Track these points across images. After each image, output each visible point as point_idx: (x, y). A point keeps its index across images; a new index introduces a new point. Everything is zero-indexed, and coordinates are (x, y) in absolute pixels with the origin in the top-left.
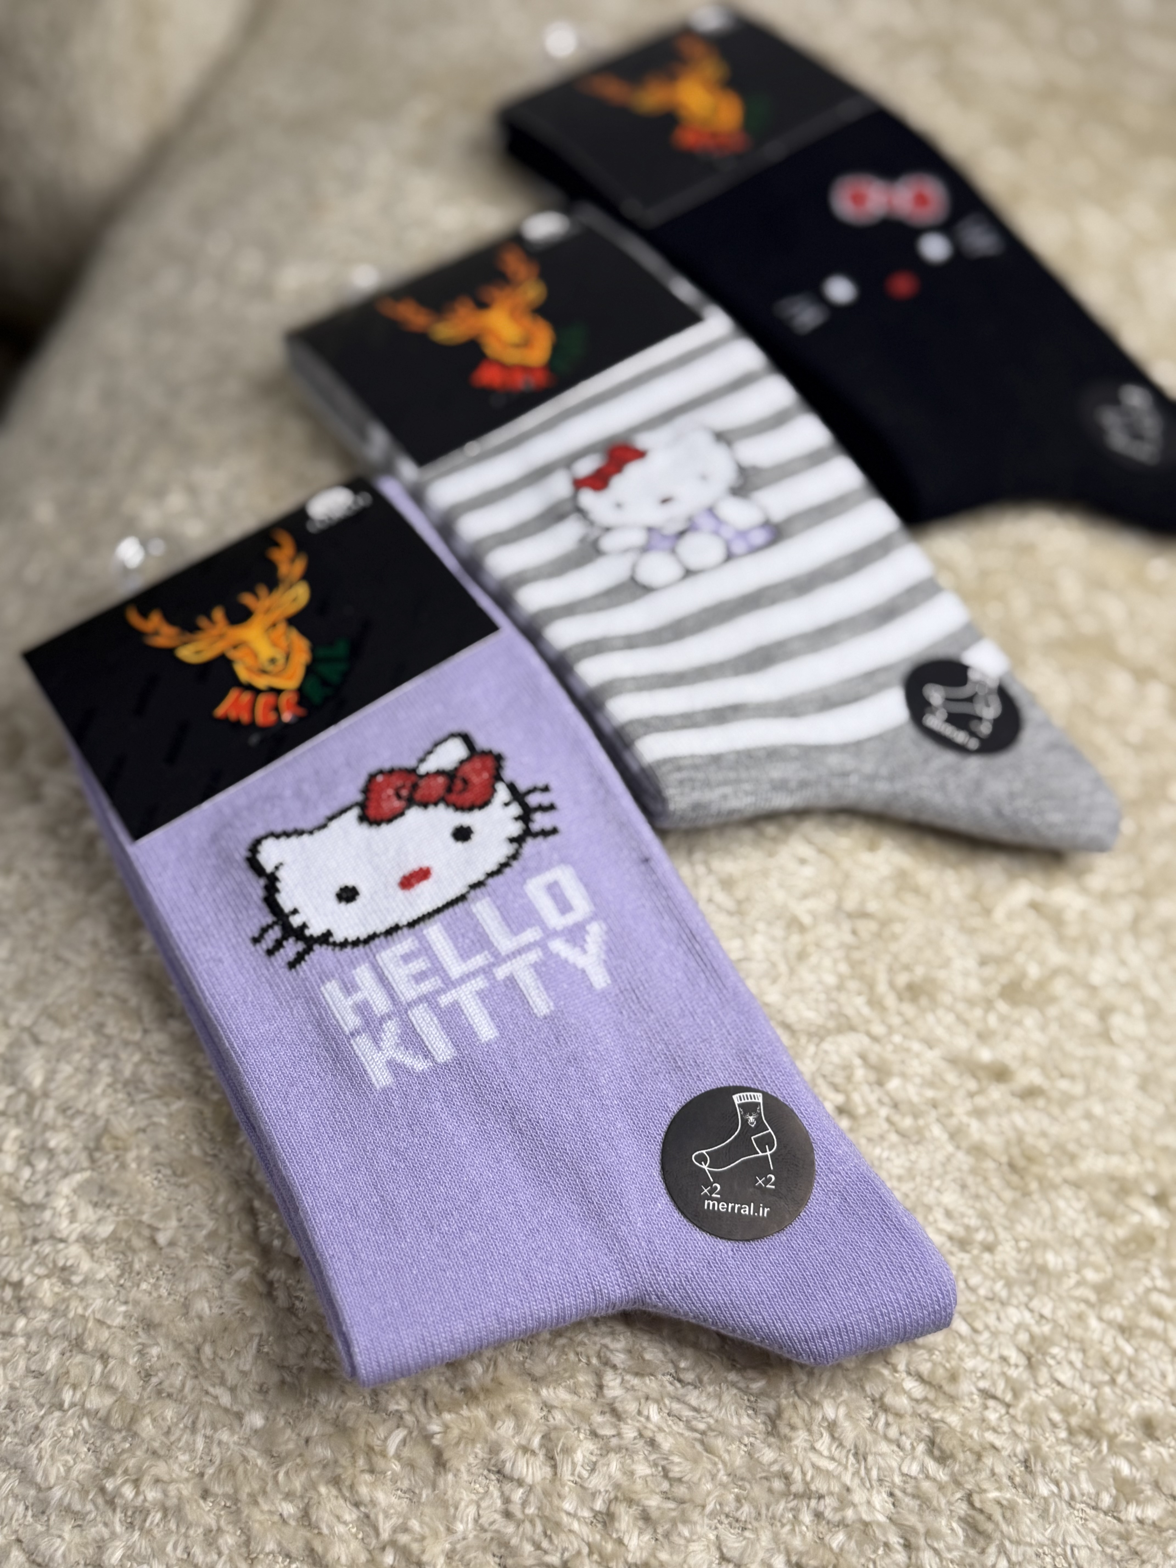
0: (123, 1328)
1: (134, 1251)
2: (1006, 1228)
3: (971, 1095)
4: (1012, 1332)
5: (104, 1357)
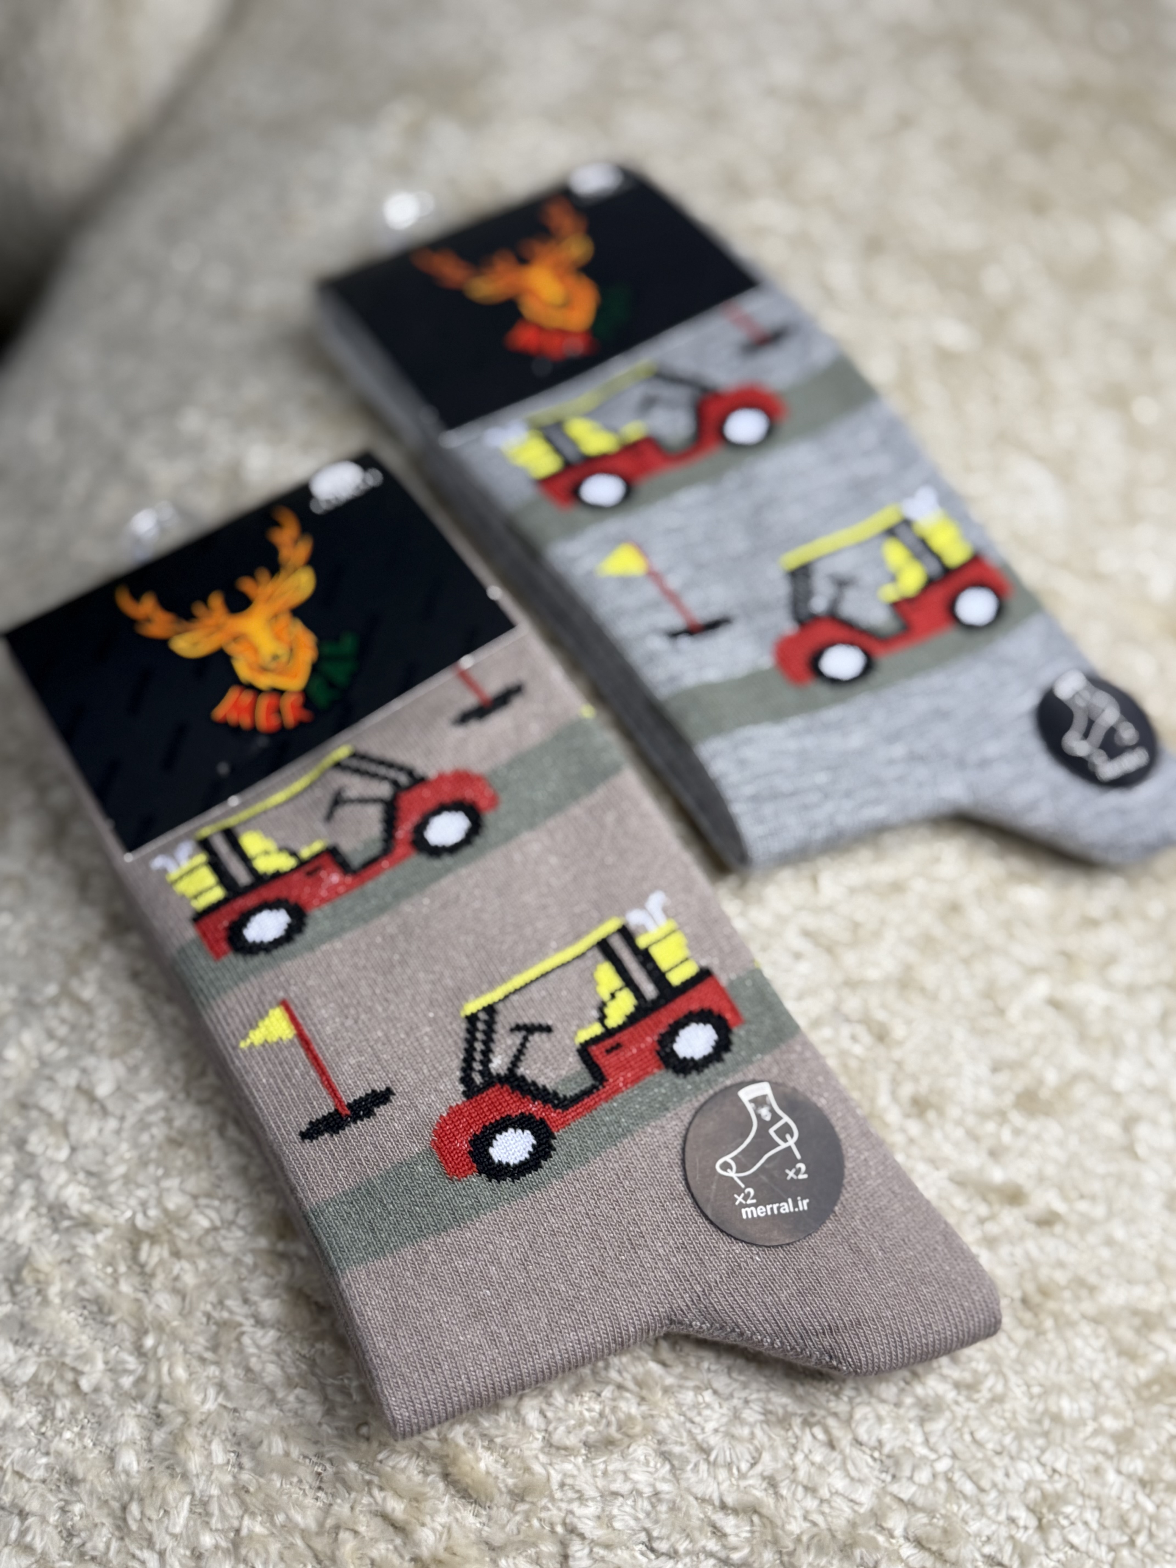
0: (44, 1481)
1: (57, 1397)
2: (1017, 1373)
3: (982, 1221)
4: (1022, 1490)
5: (23, 1515)
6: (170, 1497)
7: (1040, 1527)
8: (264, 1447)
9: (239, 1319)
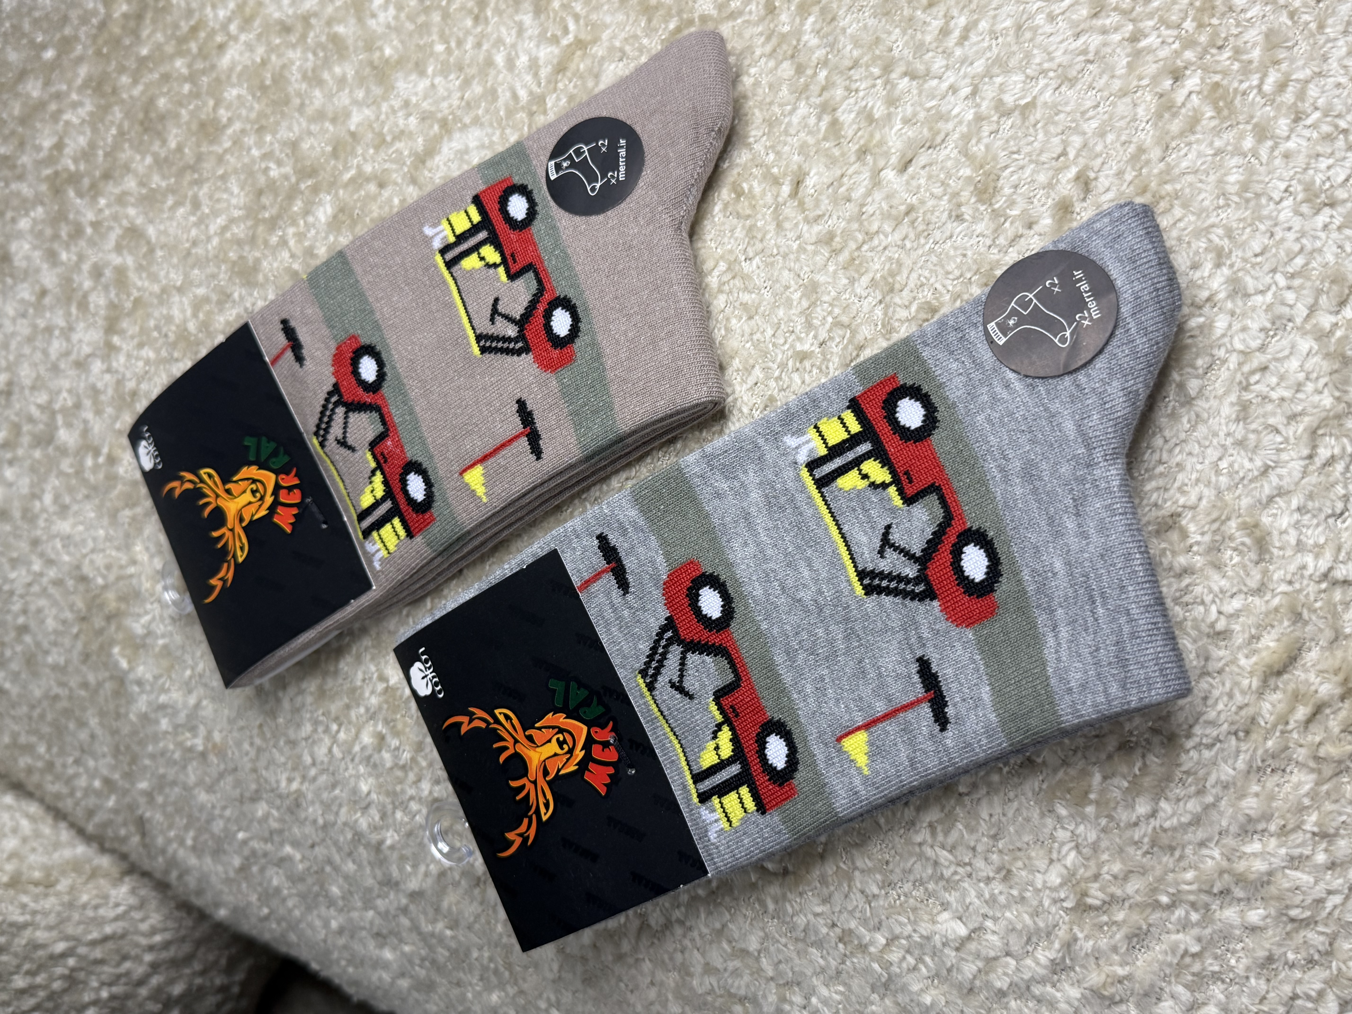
6: (1287, 885)
7: (1332, 205)
8: (1251, 813)
9: (1150, 830)
